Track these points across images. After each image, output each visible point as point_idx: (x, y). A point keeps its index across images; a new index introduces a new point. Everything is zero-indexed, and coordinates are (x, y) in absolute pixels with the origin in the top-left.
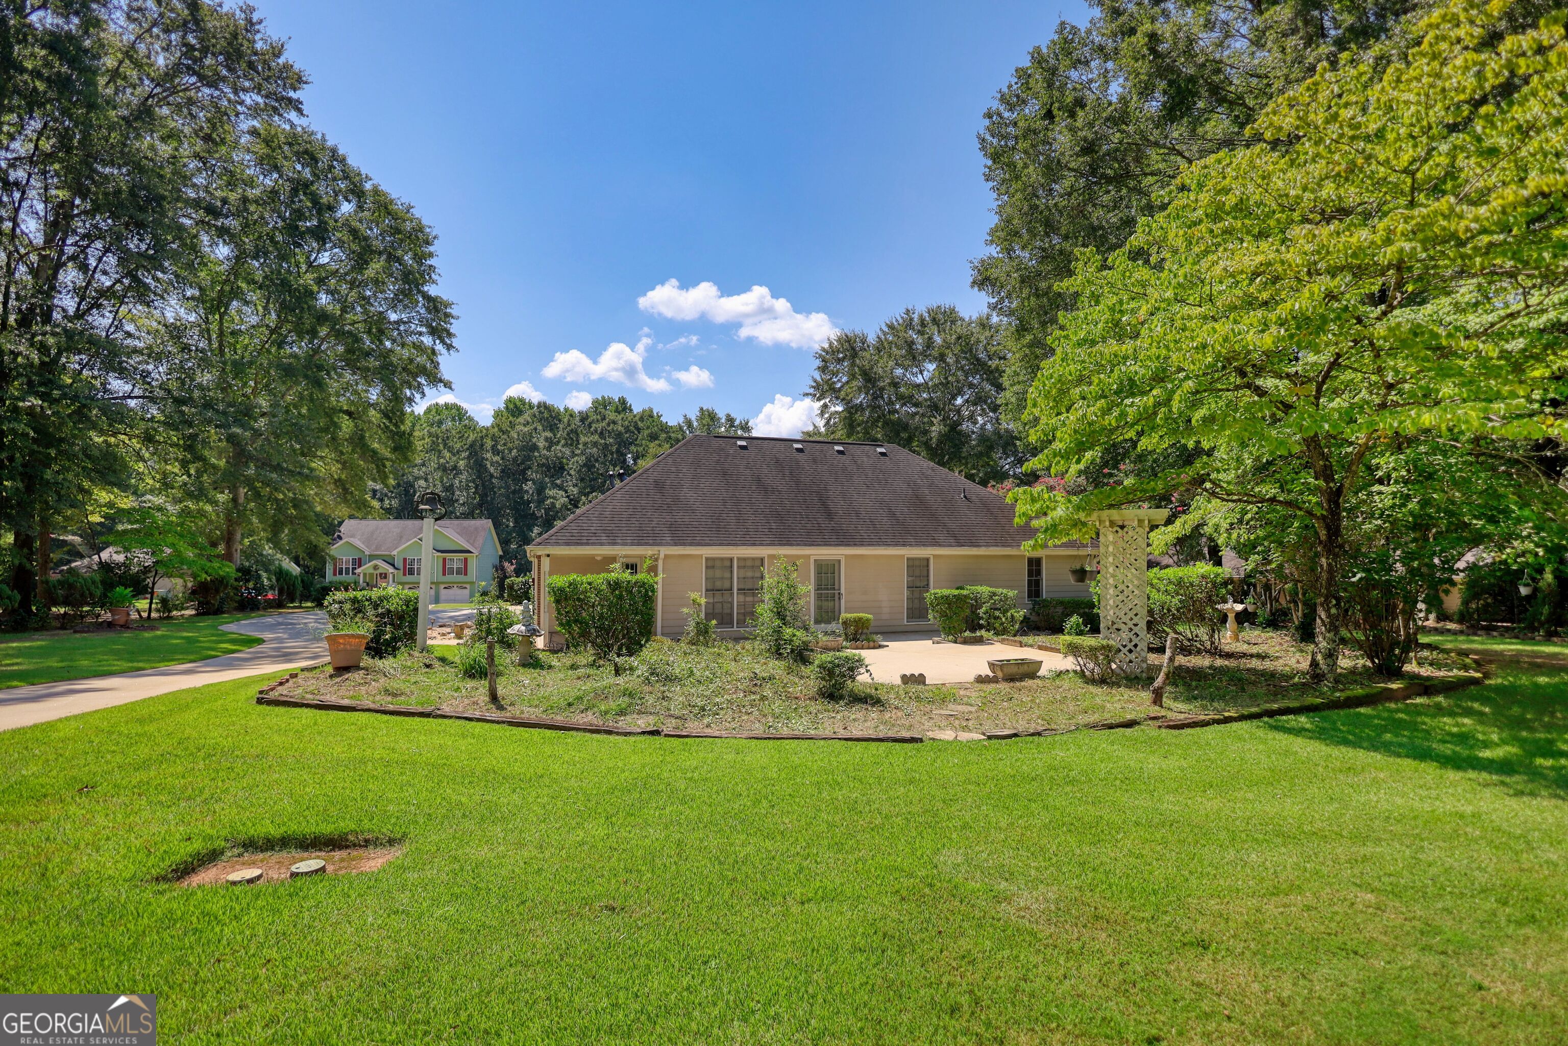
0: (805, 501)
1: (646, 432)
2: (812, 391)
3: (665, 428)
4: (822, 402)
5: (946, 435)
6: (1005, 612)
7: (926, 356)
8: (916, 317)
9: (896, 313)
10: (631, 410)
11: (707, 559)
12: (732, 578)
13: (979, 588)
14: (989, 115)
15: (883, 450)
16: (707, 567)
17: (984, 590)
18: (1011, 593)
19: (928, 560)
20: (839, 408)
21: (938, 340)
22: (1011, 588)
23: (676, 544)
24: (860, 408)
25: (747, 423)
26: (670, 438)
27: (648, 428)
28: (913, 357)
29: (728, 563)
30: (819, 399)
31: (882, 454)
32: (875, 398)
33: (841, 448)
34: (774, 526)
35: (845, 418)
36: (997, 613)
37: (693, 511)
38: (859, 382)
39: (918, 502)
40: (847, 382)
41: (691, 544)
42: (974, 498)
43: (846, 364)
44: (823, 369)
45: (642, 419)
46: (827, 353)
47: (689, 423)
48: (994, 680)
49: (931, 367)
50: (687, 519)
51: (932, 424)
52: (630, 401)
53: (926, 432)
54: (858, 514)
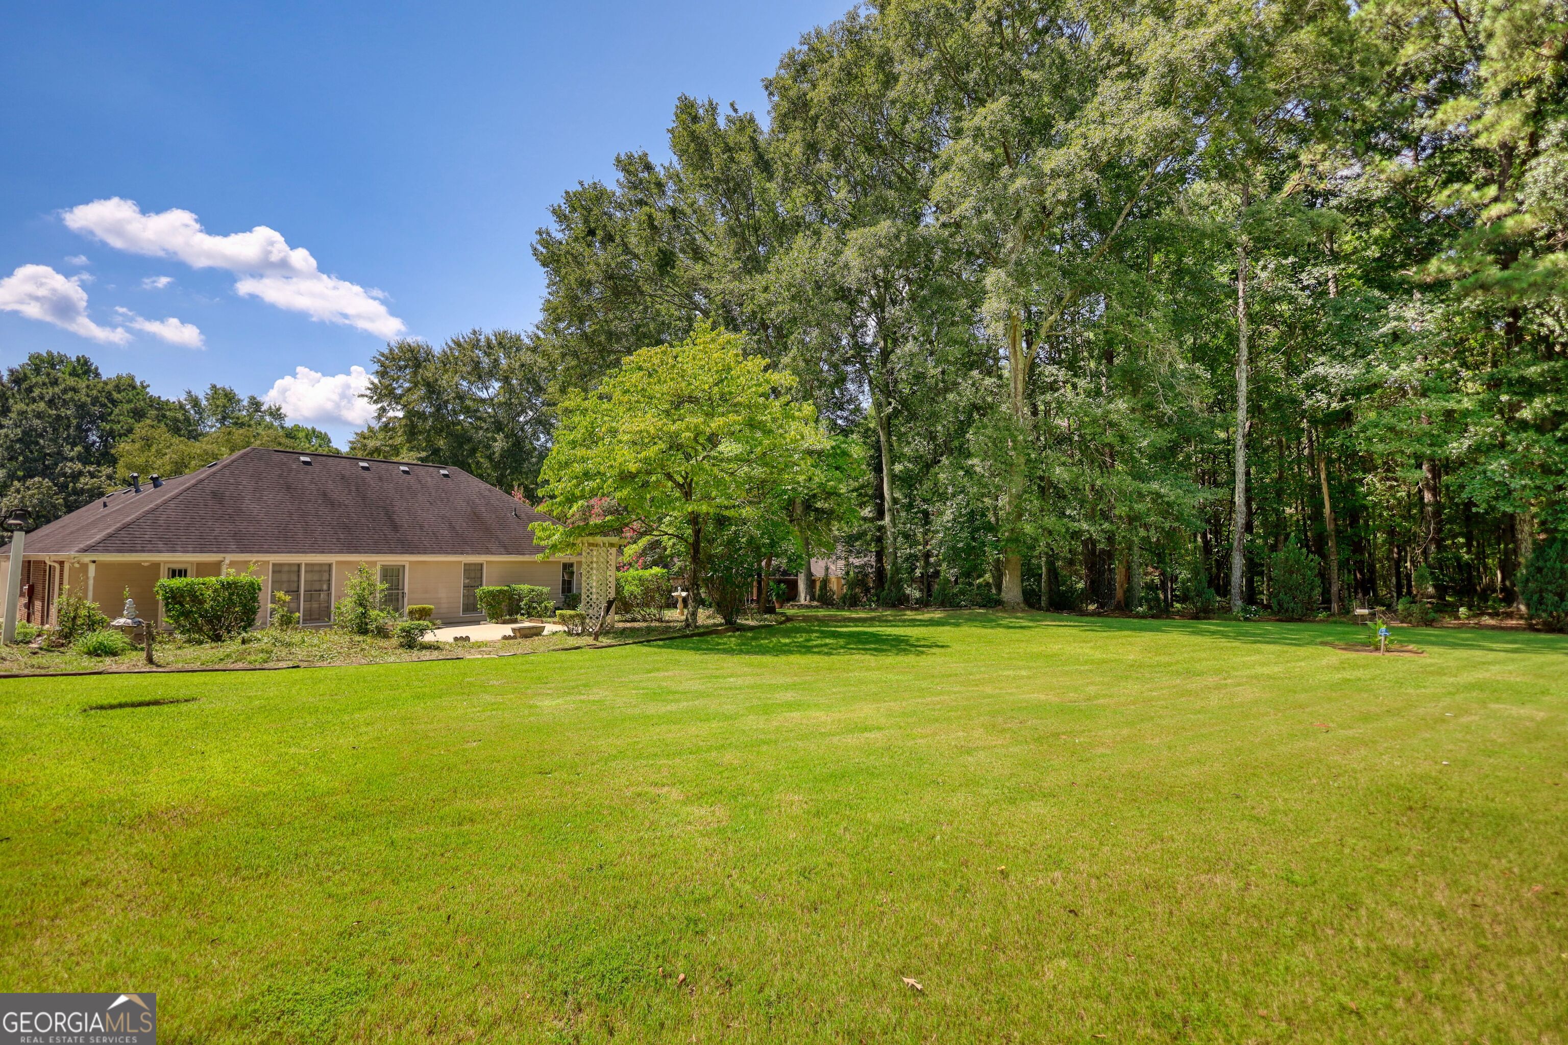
0: (372, 514)
1: (127, 407)
2: (368, 392)
3: (160, 406)
4: (379, 406)
5: (508, 450)
6: (540, 603)
7: (491, 374)
8: (482, 338)
9: (463, 331)
10: (97, 375)
11: (274, 565)
12: (299, 581)
13: (522, 586)
14: (540, 233)
15: (446, 472)
16: (273, 572)
17: (525, 587)
18: (546, 590)
19: (482, 565)
20: (400, 414)
21: (504, 362)
22: (547, 586)
23: (242, 552)
24: (422, 416)
25: (279, 409)
26: (164, 416)
27: (129, 401)
28: (479, 374)
29: (296, 568)
30: (376, 402)
31: (445, 476)
32: (438, 409)
33: (406, 469)
34: (342, 536)
35: (406, 425)
36: (535, 605)
37: (258, 522)
38: (422, 391)
39: (476, 518)
40: (409, 390)
41: (258, 552)
42: (523, 516)
43: (407, 371)
44: (382, 374)
45: (118, 389)
46: (387, 359)
47: (195, 403)
48: (515, 638)
49: (497, 385)
50: (251, 529)
51: (496, 441)
52: (95, 361)
53: (488, 447)
54: (421, 527)
